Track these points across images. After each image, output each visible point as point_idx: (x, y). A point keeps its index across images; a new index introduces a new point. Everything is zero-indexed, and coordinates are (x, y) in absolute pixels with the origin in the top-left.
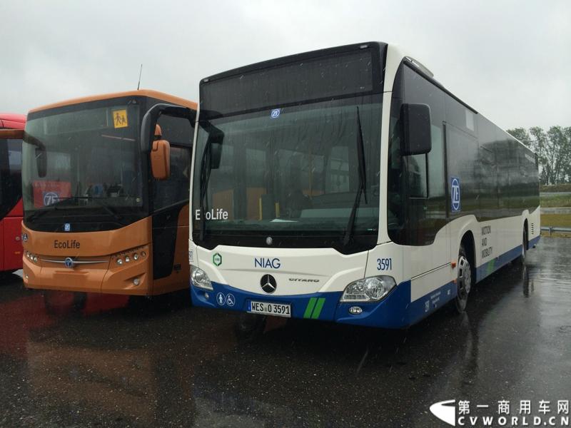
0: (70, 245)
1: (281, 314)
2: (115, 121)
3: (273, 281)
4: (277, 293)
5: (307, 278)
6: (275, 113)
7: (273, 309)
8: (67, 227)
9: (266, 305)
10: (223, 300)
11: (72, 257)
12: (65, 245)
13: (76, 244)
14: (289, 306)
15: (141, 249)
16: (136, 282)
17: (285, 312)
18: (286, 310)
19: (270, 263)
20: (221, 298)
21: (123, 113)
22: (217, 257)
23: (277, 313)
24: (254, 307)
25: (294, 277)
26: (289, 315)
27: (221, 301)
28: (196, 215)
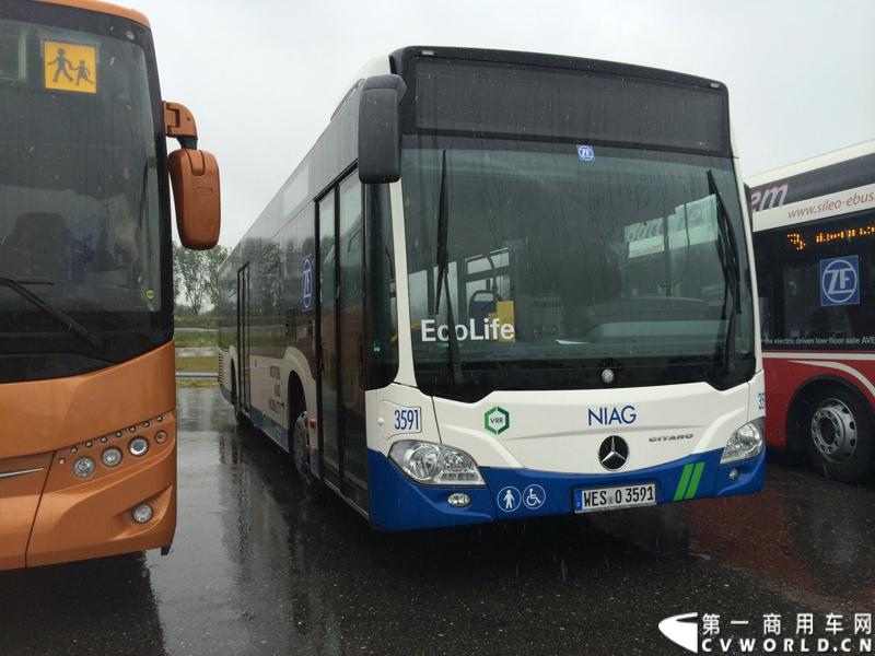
1: (639, 502)
3: (622, 447)
4: (630, 465)
5: (676, 433)
6: (585, 152)
7: (625, 496)
9: (611, 492)
14: (653, 486)
16: (141, 515)
17: (646, 497)
18: (648, 493)
19: (617, 416)
20: (509, 497)
22: (496, 414)
23: (632, 502)
24: (587, 501)
25: (657, 434)
26: (653, 502)
27: (509, 503)
28: (425, 330)
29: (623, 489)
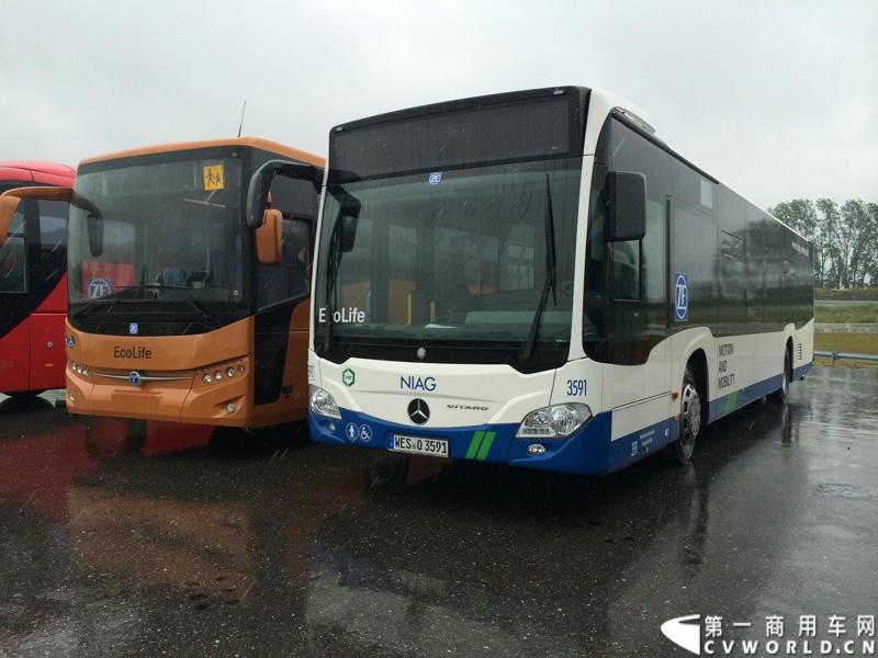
0: (137, 354)
1: (435, 452)
2: (206, 180)
3: (425, 408)
4: (431, 424)
5: (472, 404)
6: (435, 178)
7: (424, 446)
8: (134, 328)
9: (414, 441)
10: (355, 434)
11: (140, 371)
12: (130, 354)
13: (146, 353)
14: (447, 443)
15: (238, 363)
16: (230, 408)
17: (441, 450)
18: (442, 447)
19: (421, 384)
20: (352, 430)
21: (218, 170)
22: (348, 373)
23: (430, 452)
24: (397, 444)
25: (455, 402)
26: (446, 455)
27: (352, 434)
29: (423, 440)
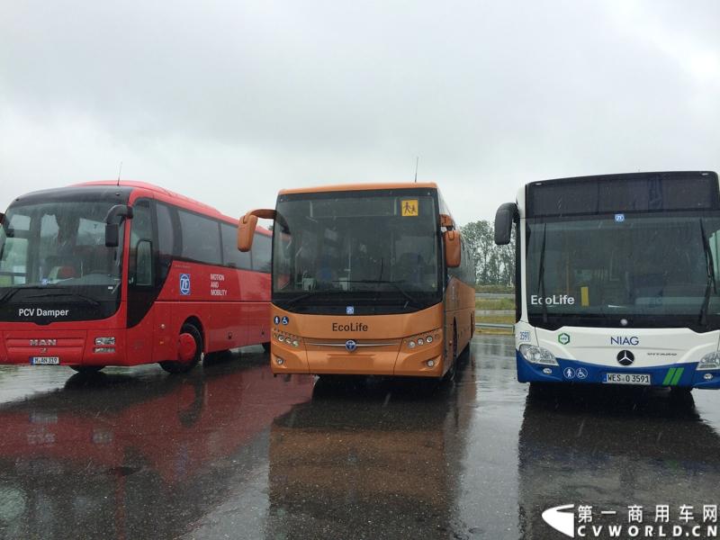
0: (354, 328)
1: (640, 383)
3: (631, 356)
4: (635, 365)
5: (665, 352)
6: (619, 218)
7: (632, 379)
8: (350, 310)
9: (623, 376)
10: (573, 374)
11: (355, 340)
12: (349, 328)
13: (363, 327)
14: (649, 376)
16: (431, 363)
17: (645, 380)
18: (646, 379)
19: (627, 341)
20: (569, 372)
22: (564, 336)
23: (636, 382)
24: (610, 379)
25: (653, 351)
26: (649, 383)
27: (569, 375)
28: (533, 300)
29: (631, 376)
